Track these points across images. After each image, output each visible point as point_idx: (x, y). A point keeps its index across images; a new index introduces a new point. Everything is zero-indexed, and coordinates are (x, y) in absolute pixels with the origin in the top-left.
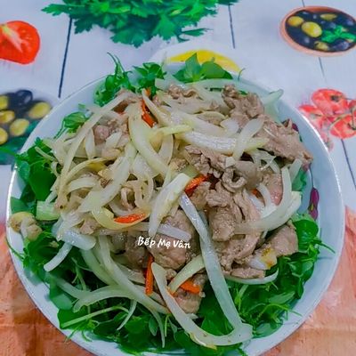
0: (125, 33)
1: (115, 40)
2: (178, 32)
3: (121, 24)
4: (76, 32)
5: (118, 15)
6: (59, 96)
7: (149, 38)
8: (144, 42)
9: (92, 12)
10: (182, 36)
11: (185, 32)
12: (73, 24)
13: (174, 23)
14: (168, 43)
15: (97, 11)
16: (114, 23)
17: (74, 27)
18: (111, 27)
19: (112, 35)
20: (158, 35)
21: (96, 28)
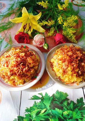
0: (63, 98)
1: (66, 94)
5: (68, 109)
10: (41, 96)
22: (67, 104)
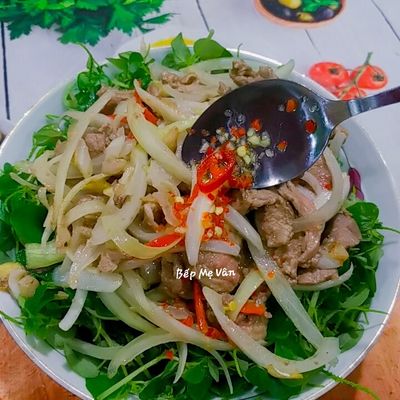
0: (75, 30)
1: (64, 41)
2: (138, 22)
3: (67, 21)
4: (12, 38)
5: (61, 11)
6: (8, 118)
7: (105, 33)
8: (101, 38)
9: (27, 11)
10: (145, 26)
11: (147, 21)
12: (5, 29)
13: (132, 12)
14: (130, 35)
15: (33, 9)
16: (58, 21)
17: (7, 33)
18: (55, 26)
19: (60, 35)
20: (116, 29)
21: (36, 30)
22: (63, 21)
